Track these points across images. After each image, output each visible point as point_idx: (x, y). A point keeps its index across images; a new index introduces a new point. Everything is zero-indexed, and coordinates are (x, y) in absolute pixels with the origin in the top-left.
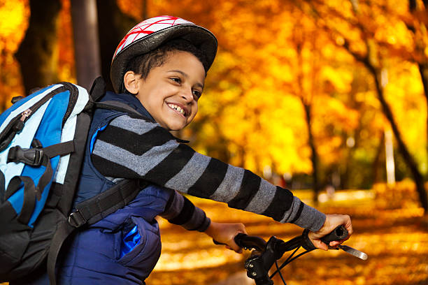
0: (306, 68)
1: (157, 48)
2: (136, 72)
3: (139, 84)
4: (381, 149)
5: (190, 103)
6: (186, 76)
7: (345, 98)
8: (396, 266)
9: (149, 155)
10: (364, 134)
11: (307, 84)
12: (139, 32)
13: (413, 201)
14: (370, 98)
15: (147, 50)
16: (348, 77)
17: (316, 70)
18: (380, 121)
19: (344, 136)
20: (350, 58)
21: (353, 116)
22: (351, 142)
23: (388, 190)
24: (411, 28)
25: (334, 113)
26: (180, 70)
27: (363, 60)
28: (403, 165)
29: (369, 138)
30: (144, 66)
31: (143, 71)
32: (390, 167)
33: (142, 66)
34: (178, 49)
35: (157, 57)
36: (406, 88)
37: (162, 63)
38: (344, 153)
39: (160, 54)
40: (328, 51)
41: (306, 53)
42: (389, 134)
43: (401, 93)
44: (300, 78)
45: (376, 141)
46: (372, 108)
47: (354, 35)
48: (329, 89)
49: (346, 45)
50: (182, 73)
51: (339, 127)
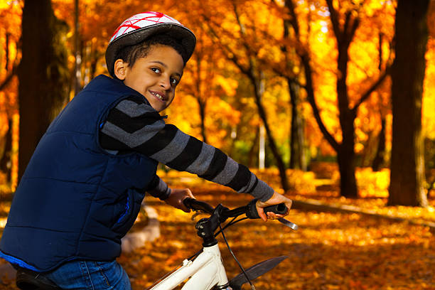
0: (203, 75)
1: (142, 42)
2: (125, 61)
3: (126, 71)
4: (256, 141)
5: (168, 91)
6: (166, 66)
7: (232, 100)
8: (258, 233)
9: (138, 134)
10: (245, 129)
11: (203, 88)
12: (129, 26)
13: (277, 183)
14: (251, 102)
15: (134, 42)
16: (235, 84)
17: (210, 77)
18: (256, 120)
19: (229, 129)
20: (237, 70)
21: (236, 114)
22: (234, 135)
23: (259, 173)
24: (284, 50)
25: (223, 111)
26: (160, 61)
27: (247, 72)
28: (271, 156)
29: (247, 132)
30: (132, 56)
31: (130, 60)
32: (262, 155)
33: (129, 56)
34: (161, 43)
35: (142, 49)
36: (278, 96)
37: (146, 55)
38: (229, 142)
39: (145, 46)
40: (221, 63)
41: (204, 64)
42: (263, 131)
43: (274, 99)
44: (198, 82)
45: (253, 135)
46: (251, 109)
47: (242, 53)
48: (220, 93)
49: (235, 60)
50: (162, 64)
51: (225, 122)
